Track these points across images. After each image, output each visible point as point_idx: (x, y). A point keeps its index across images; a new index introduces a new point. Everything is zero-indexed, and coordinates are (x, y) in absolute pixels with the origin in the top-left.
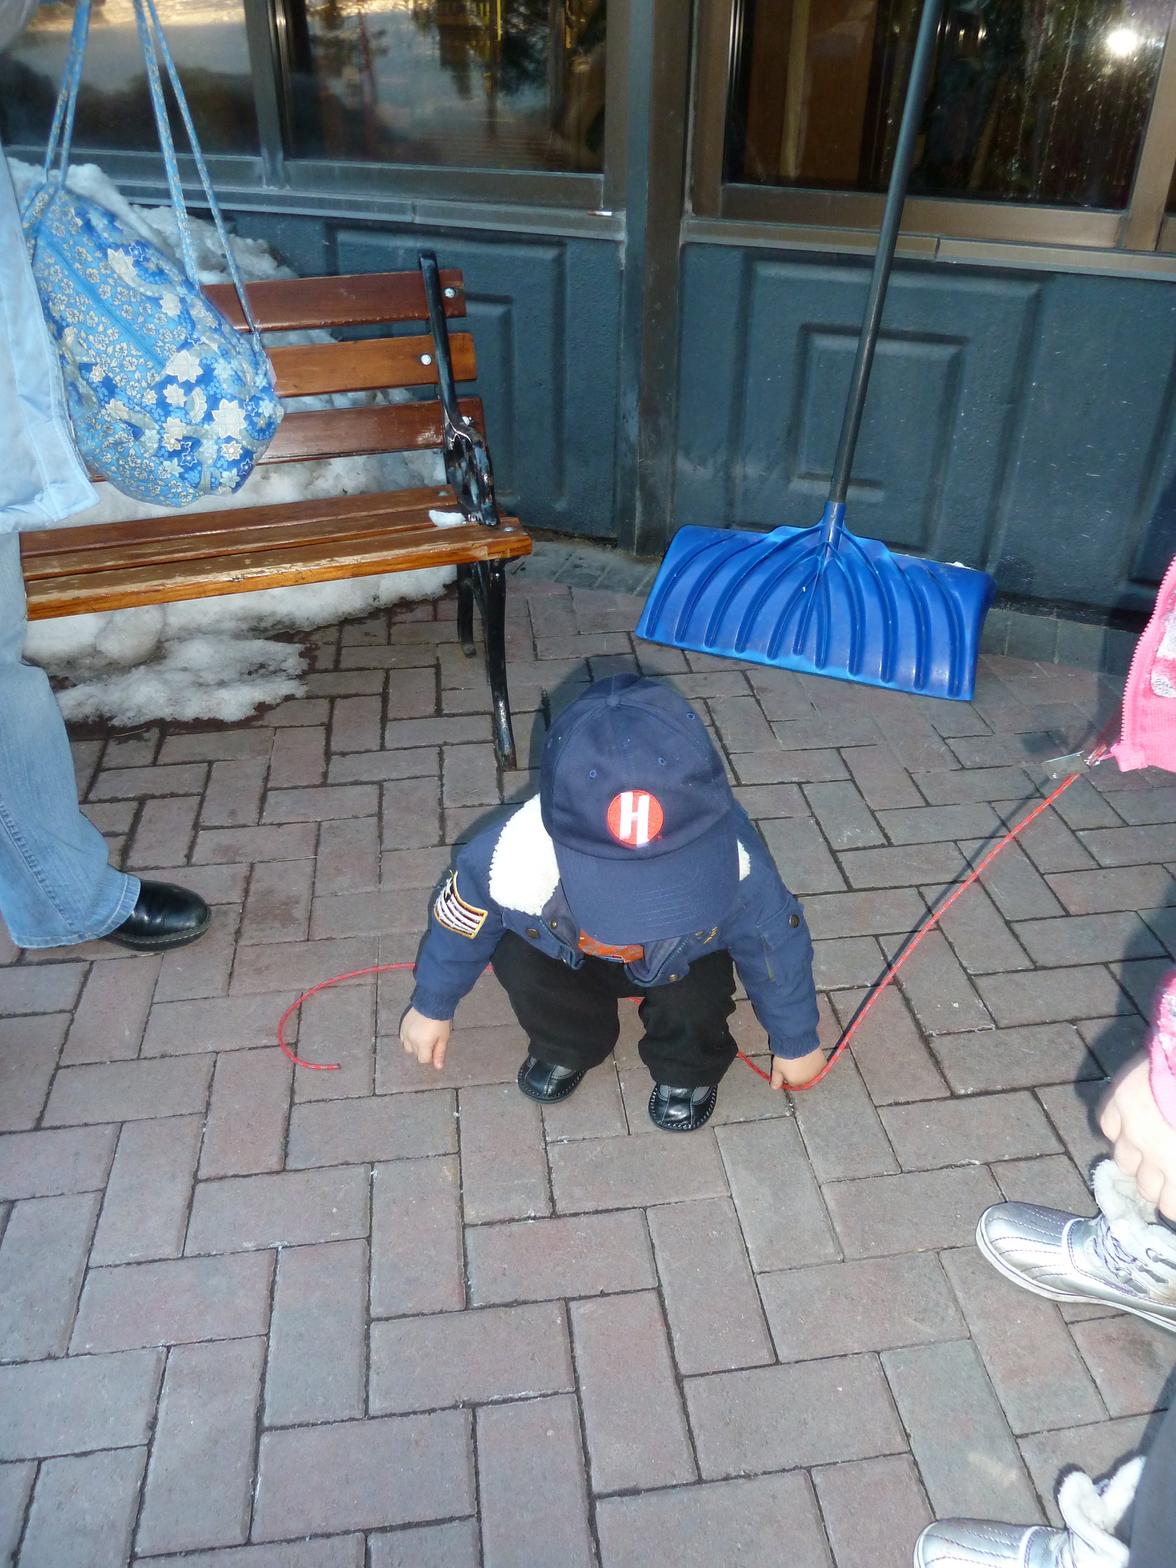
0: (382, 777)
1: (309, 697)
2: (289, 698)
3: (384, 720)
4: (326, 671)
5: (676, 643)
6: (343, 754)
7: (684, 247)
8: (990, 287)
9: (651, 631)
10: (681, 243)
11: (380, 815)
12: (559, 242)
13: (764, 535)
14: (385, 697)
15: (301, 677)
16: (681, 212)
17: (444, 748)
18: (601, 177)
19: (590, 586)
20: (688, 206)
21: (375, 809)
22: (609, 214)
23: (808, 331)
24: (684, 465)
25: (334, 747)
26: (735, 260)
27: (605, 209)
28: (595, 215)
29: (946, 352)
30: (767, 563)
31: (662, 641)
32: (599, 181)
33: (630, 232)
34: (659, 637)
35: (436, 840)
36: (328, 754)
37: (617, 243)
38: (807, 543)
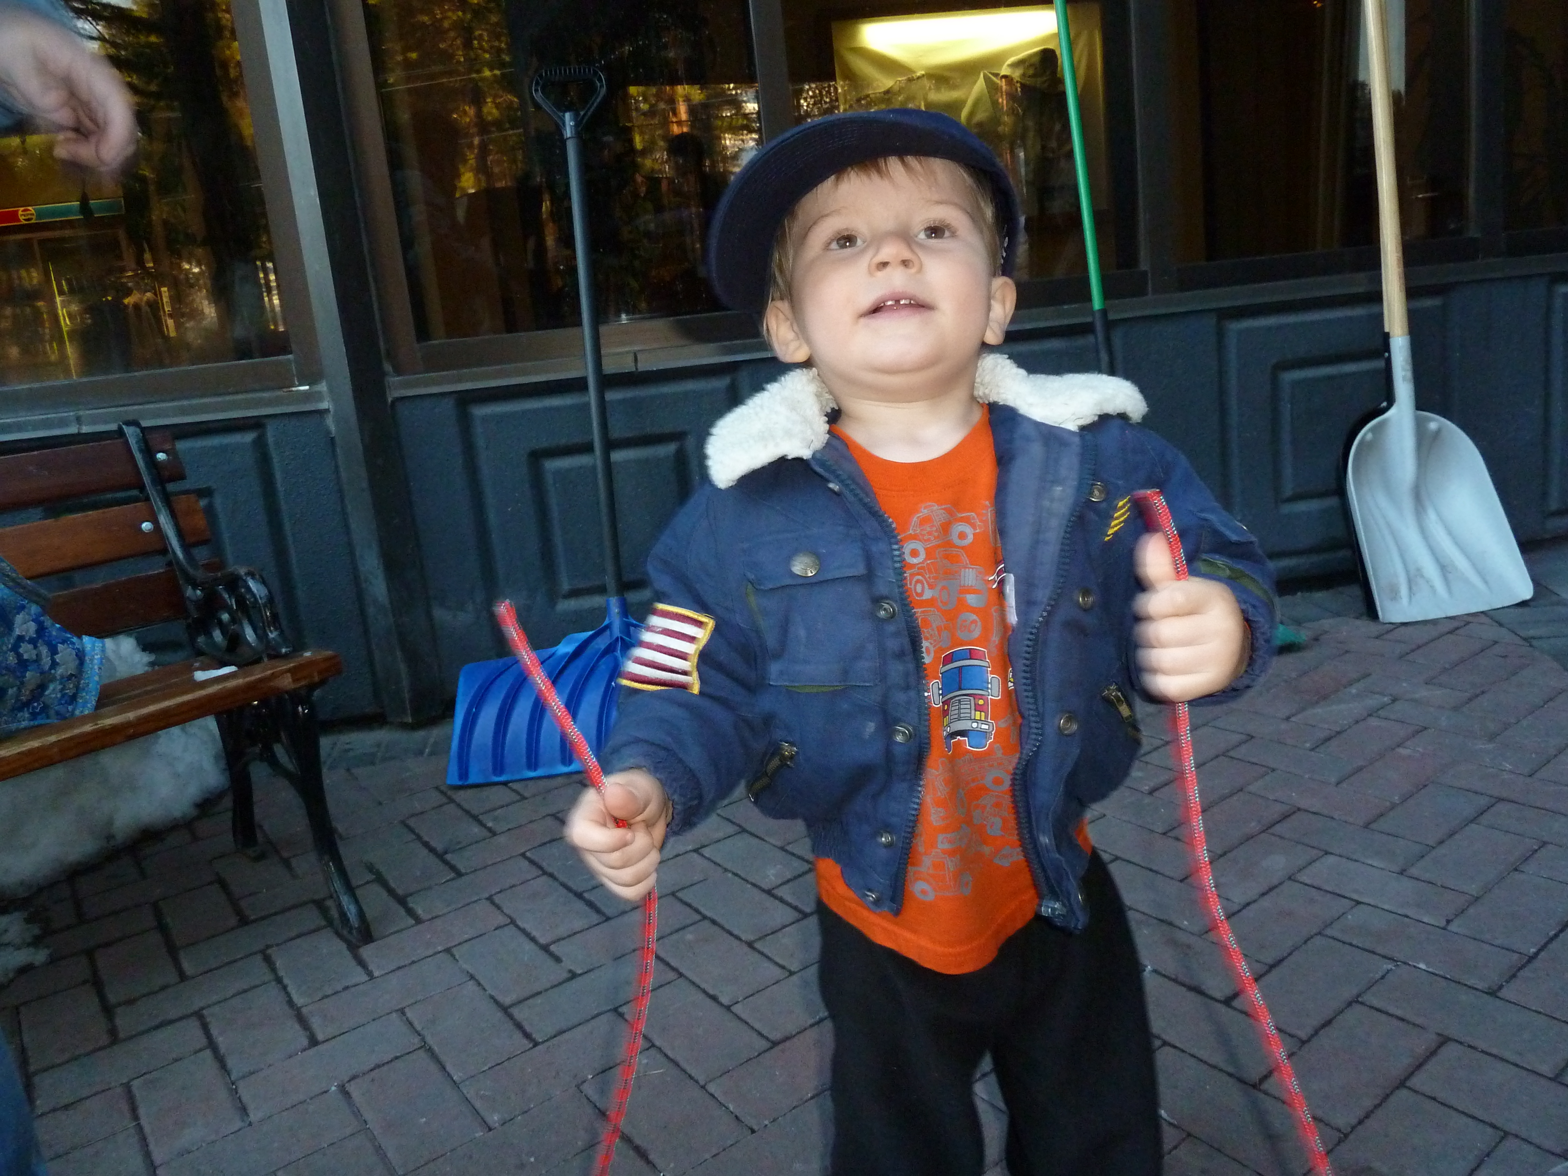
0: (196, 1007)
1: (53, 961)
2: (25, 970)
3: (173, 951)
4: (68, 927)
5: (497, 779)
6: (130, 1002)
7: (393, 402)
8: (690, 386)
9: (464, 773)
10: (390, 400)
11: (212, 1045)
12: (256, 424)
13: (553, 650)
14: (162, 928)
15: (36, 942)
16: (384, 374)
17: (269, 951)
18: (290, 356)
19: (373, 763)
20: (388, 367)
21: (204, 1041)
22: (307, 387)
23: (537, 456)
24: (440, 614)
25: (112, 998)
26: (448, 406)
27: (300, 385)
28: (292, 391)
29: (669, 449)
30: (566, 673)
31: (480, 780)
32: (289, 360)
33: (334, 401)
34: (473, 779)
35: (305, 1042)
36: (108, 1010)
37: (322, 413)
38: (601, 643)
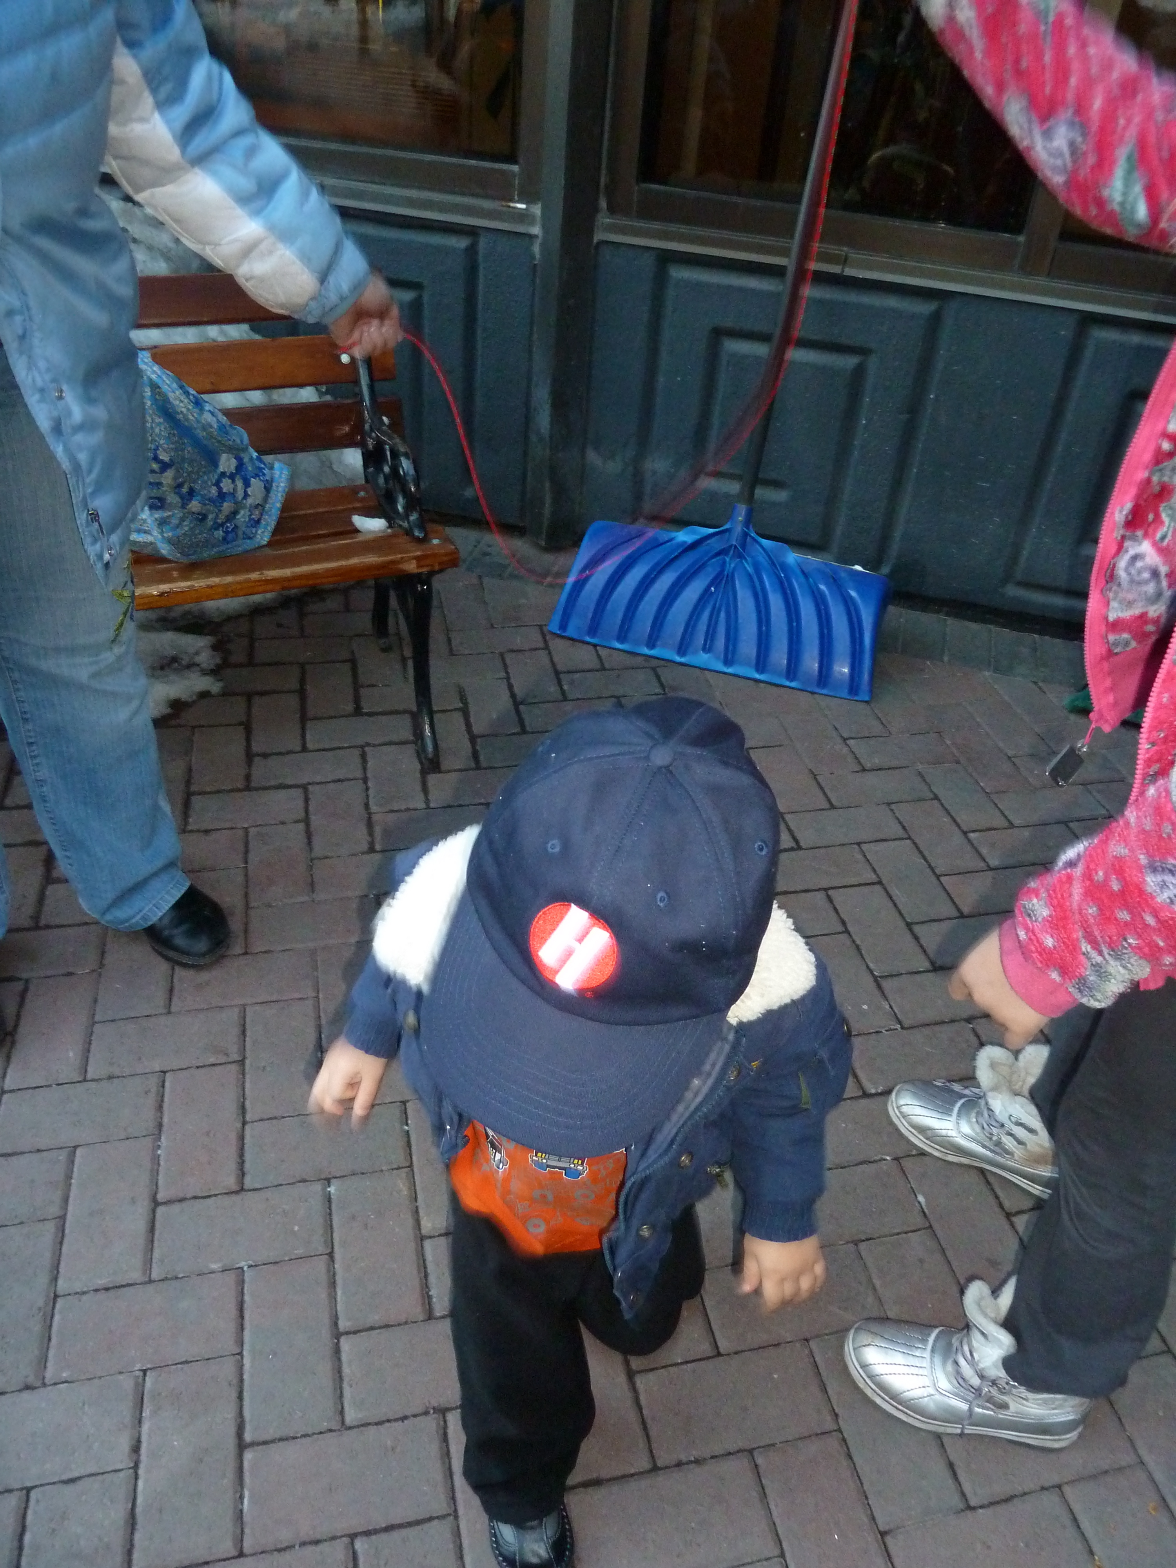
0: (305, 780)
1: (225, 694)
2: (204, 695)
3: (304, 719)
4: (241, 665)
5: (588, 639)
6: (265, 756)
7: (598, 243)
8: (892, 302)
9: (563, 626)
10: (595, 241)
11: (307, 821)
12: (472, 232)
13: (673, 534)
14: (302, 694)
15: (215, 672)
16: (596, 210)
17: (366, 749)
18: (515, 168)
19: (500, 576)
20: (603, 204)
21: (302, 814)
22: (523, 206)
23: (718, 334)
24: (592, 457)
25: (256, 748)
26: (647, 262)
27: (518, 202)
28: (509, 207)
29: (851, 361)
30: (678, 563)
31: (575, 636)
32: (513, 172)
33: (544, 227)
34: (571, 632)
35: (365, 846)
36: (250, 756)
37: (531, 237)
38: (716, 544)
